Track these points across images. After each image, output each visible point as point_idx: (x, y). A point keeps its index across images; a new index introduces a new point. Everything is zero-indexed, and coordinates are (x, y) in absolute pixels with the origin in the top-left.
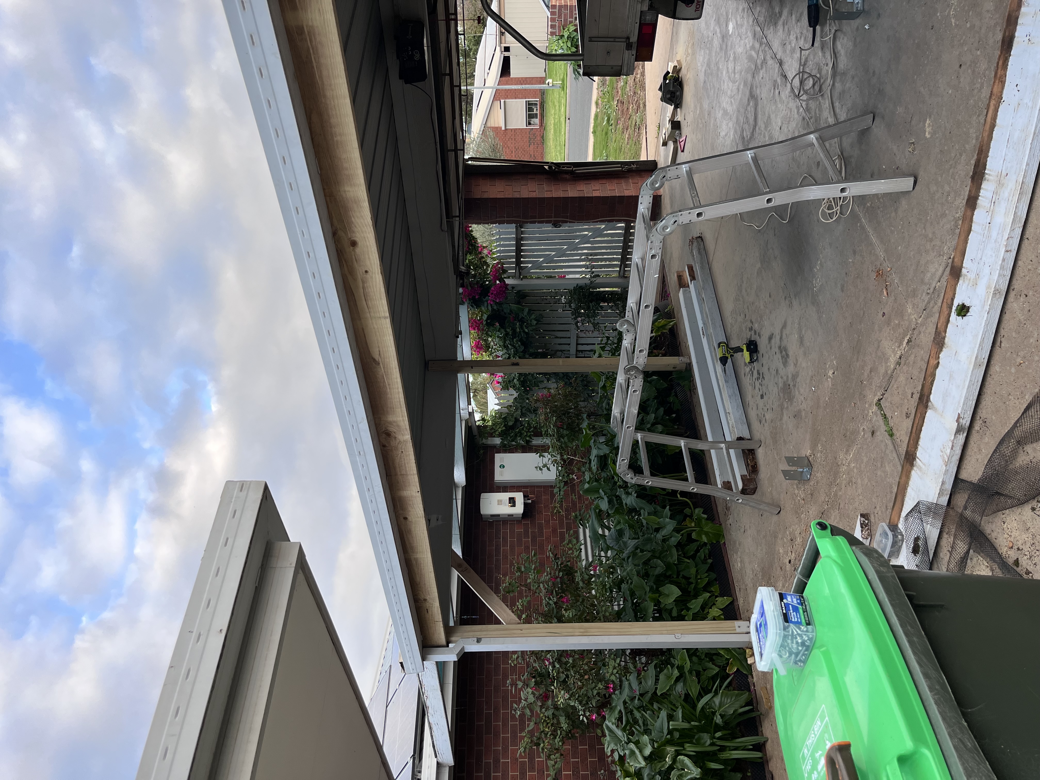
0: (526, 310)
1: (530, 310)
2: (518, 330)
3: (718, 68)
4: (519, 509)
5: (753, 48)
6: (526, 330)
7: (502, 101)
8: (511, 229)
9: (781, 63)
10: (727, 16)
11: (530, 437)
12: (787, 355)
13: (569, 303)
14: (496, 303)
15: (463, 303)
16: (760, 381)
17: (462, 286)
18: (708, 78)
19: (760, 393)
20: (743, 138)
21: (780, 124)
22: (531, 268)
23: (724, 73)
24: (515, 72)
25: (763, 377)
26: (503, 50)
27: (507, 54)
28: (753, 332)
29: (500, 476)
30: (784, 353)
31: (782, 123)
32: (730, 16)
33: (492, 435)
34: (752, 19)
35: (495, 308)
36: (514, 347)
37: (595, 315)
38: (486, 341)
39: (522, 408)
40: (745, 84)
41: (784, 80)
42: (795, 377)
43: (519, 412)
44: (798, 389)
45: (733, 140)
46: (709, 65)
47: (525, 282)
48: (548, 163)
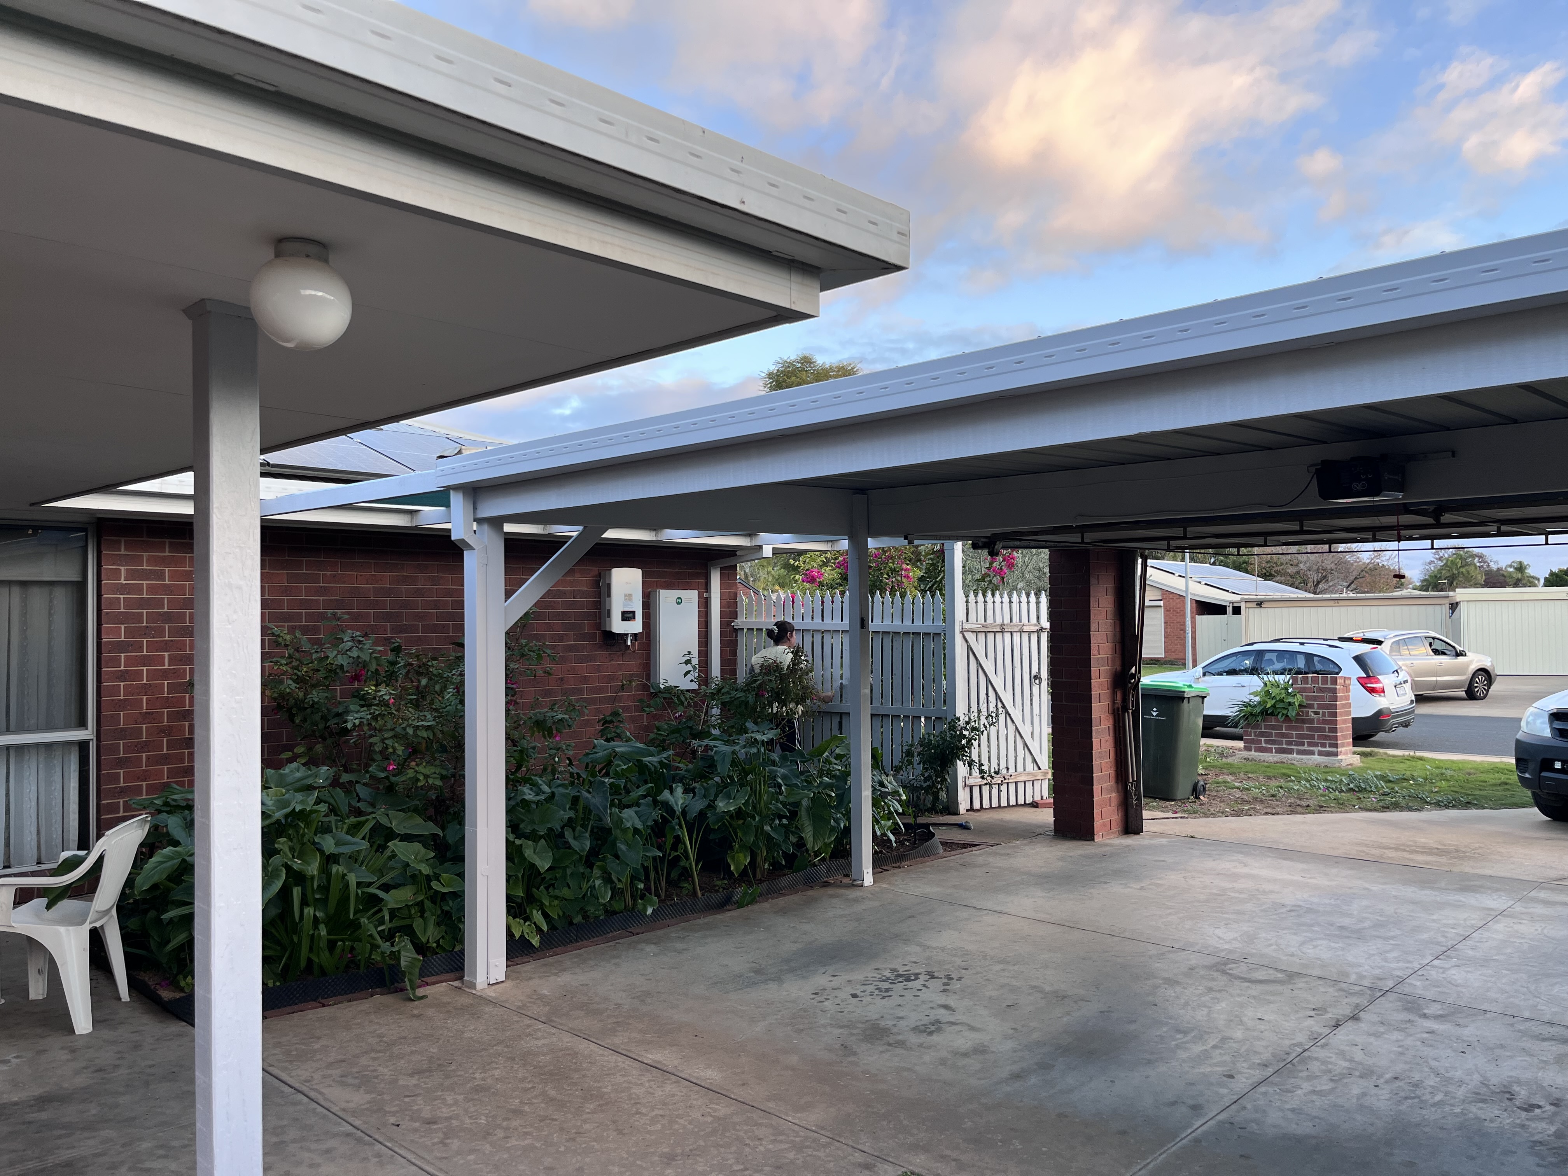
3: (1312, 925)
4: (618, 626)
5: (1362, 977)
7: (1161, 603)
9: (1355, 1018)
10: (1391, 938)
12: (931, 1033)
16: (877, 992)
19: (858, 993)
20: (1225, 964)
21: (1266, 1017)
24: (1206, 621)
25: (884, 998)
26: (1235, 605)
27: (1230, 610)
28: (946, 981)
29: (666, 597)
30: (933, 1028)
31: (1269, 1022)
32: (1392, 942)
34: (1401, 975)
40: (1304, 966)
41: (1333, 1024)
42: (901, 1044)
44: (887, 1051)
45: (1216, 948)
46: (1310, 911)
48: (1140, 673)
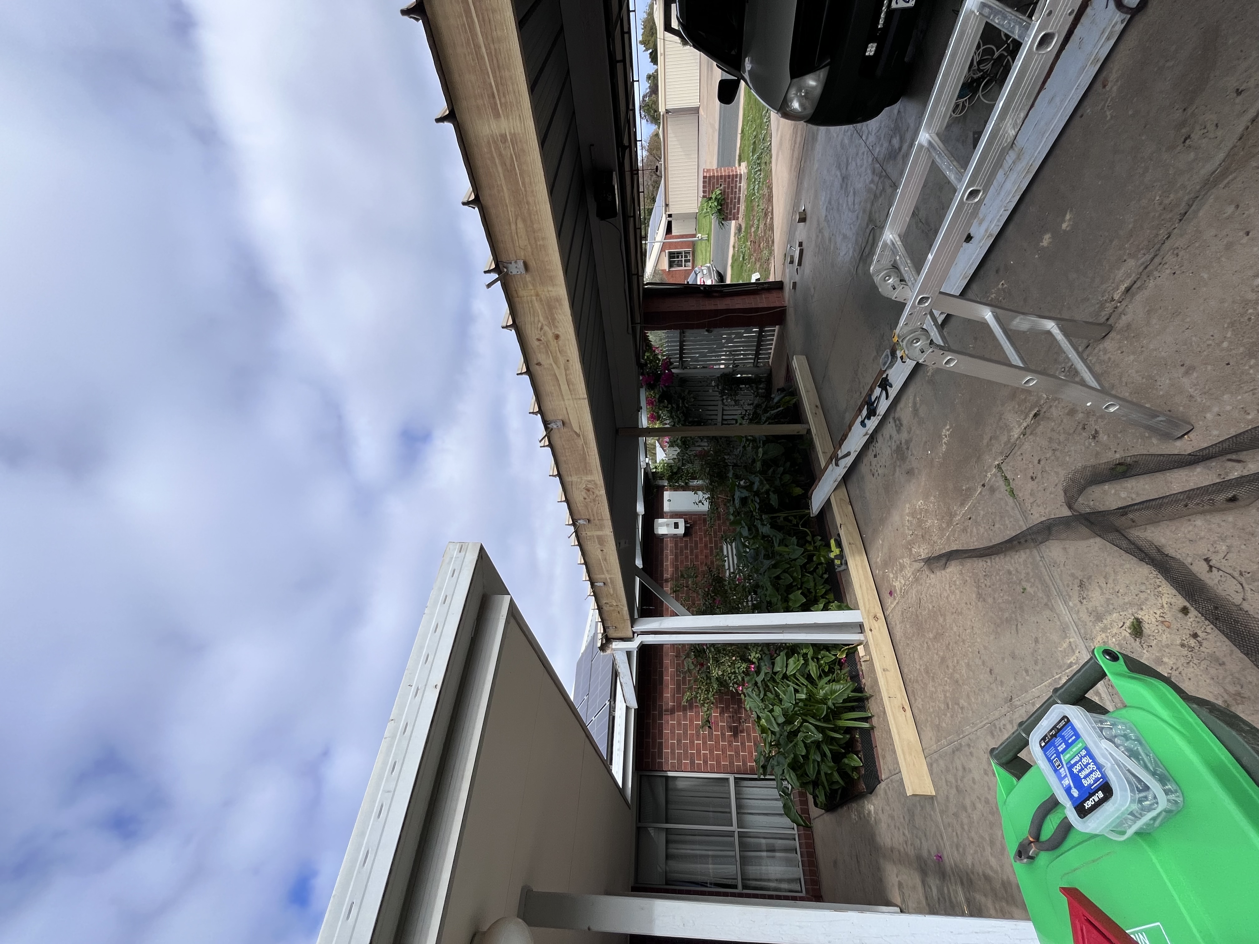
0: (687, 391)
1: (689, 391)
2: (681, 405)
3: (839, 204)
4: (681, 530)
5: (872, 181)
6: (687, 406)
8: (676, 333)
10: (847, 161)
11: (688, 480)
12: (901, 425)
13: (717, 386)
14: (666, 387)
15: (642, 387)
17: (642, 374)
18: (829, 213)
19: (874, 453)
22: (690, 361)
23: (844, 206)
24: (675, 232)
25: (877, 441)
26: (667, 217)
27: (670, 219)
29: (667, 507)
30: (898, 422)
32: (850, 161)
33: (661, 478)
34: (872, 159)
35: (665, 389)
36: (678, 417)
37: (736, 394)
38: (658, 413)
39: (683, 459)
40: (864, 211)
42: (908, 442)
43: (680, 463)
44: (911, 451)
46: (830, 203)
47: (685, 371)
